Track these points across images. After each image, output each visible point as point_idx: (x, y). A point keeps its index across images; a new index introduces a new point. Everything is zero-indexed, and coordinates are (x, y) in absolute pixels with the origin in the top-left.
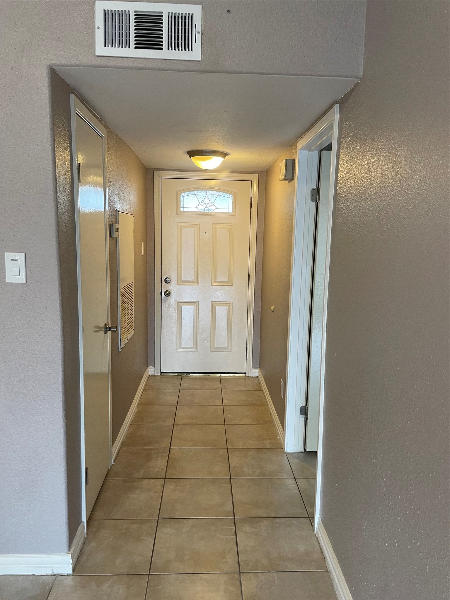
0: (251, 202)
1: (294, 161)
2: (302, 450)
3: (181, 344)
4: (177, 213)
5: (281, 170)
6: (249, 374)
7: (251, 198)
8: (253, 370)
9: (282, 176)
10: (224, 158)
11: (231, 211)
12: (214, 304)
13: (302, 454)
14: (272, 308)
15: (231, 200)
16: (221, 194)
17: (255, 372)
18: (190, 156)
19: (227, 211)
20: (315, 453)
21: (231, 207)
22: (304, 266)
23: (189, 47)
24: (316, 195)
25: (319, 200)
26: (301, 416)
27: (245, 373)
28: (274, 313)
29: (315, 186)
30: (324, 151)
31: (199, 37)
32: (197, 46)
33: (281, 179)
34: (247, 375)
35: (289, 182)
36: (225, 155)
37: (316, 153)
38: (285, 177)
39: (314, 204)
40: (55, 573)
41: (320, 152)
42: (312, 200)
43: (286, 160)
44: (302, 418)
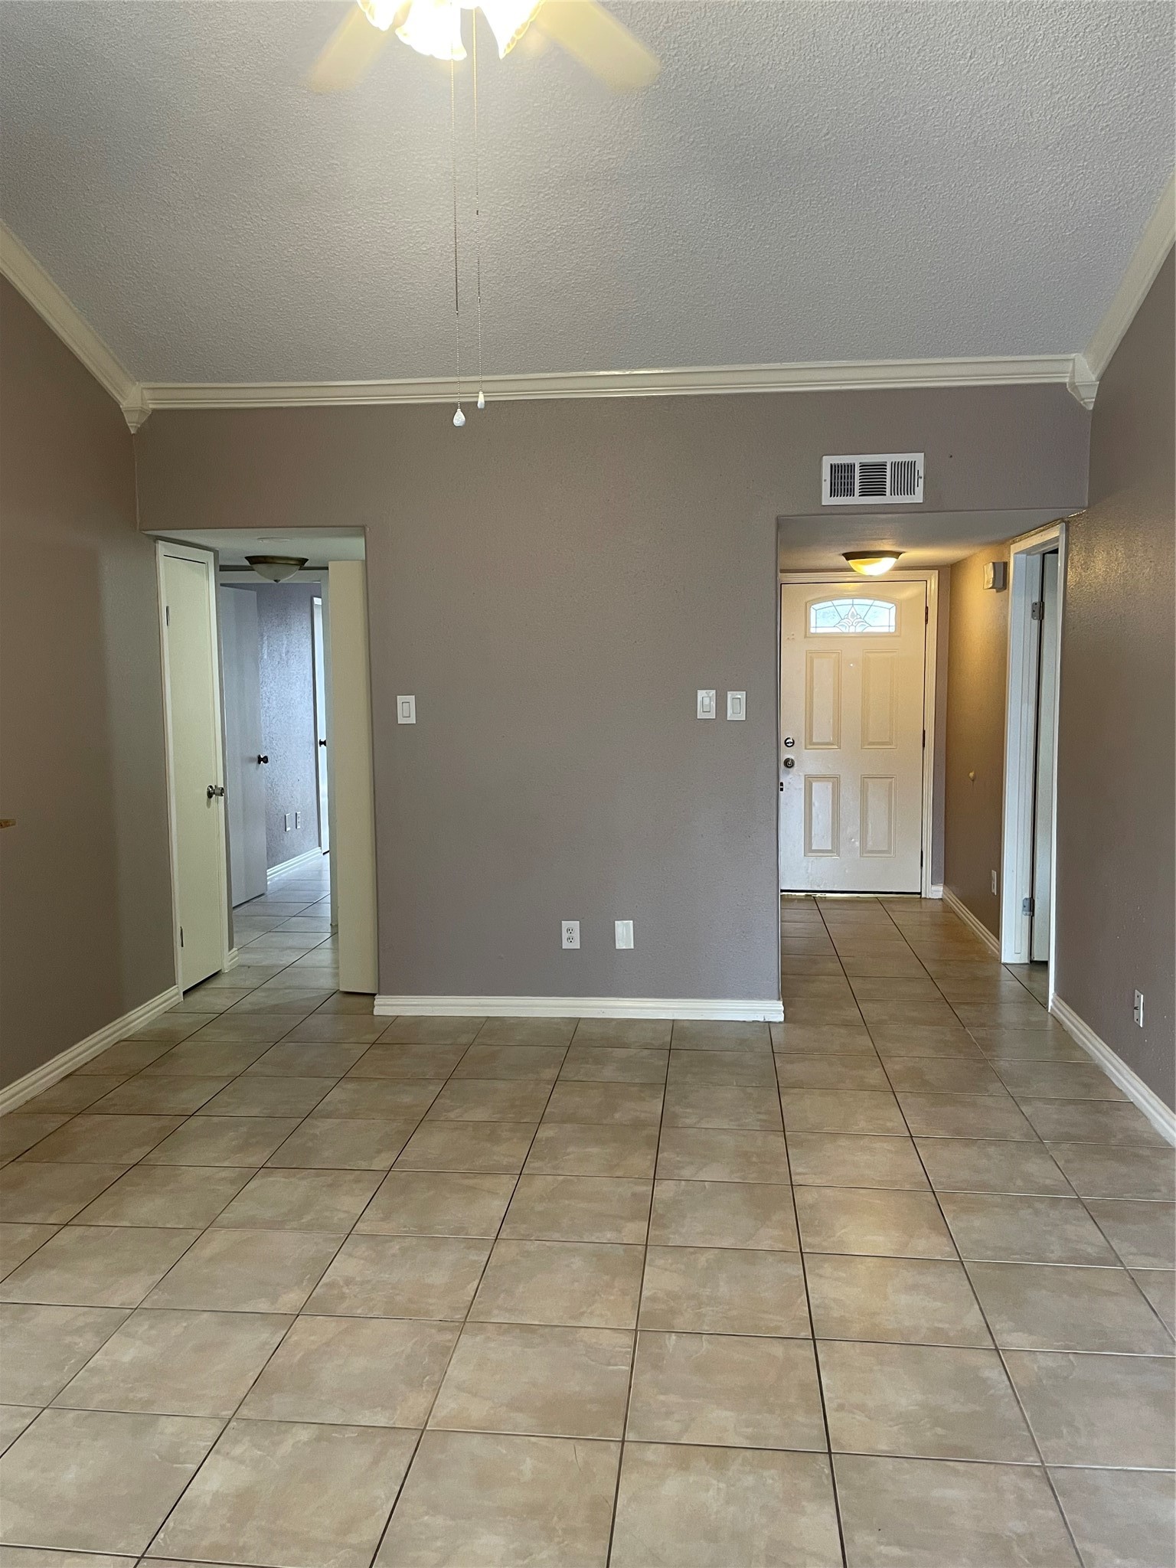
0: (927, 614)
1: (1006, 565)
2: (1027, 961)
3: (810, 844)
4: (805, 637)
5: (986, 575)
6: (926, 894)
7: (927, 608)
8: (934, 888)
9: (988, 582)
10: (897, 558)
11: (892, 630)
12: (865, 779)
13: (1026, 966)
14: (971, 774)
15: (893, 611)
16: (877, 603)
17: (936, 891)
18: (848, 559)
19: (886, 630)
20: (1046, 964)
21: (893, 623)
22: (1025, 706)
23: (911, 491)
24: (1039, 611)
25: (1043, 618)
26: (1025, 913)
27: (920, 893)
28: (975, 782)
29: (1036, 599)
30: (1048, 555)
31: (921, 481)
32: (919, 490)
33: (985, 587)
34: (923, 896)
35: (997, 592)
36: (897, 554)
37: (1038, 558)
38: (993, 585)
39: (1036, 623)
40: (767, 1020)
41: (1044, 554)
42: (1033, 617)
43: (994, 563)
44: (1026, 915)
